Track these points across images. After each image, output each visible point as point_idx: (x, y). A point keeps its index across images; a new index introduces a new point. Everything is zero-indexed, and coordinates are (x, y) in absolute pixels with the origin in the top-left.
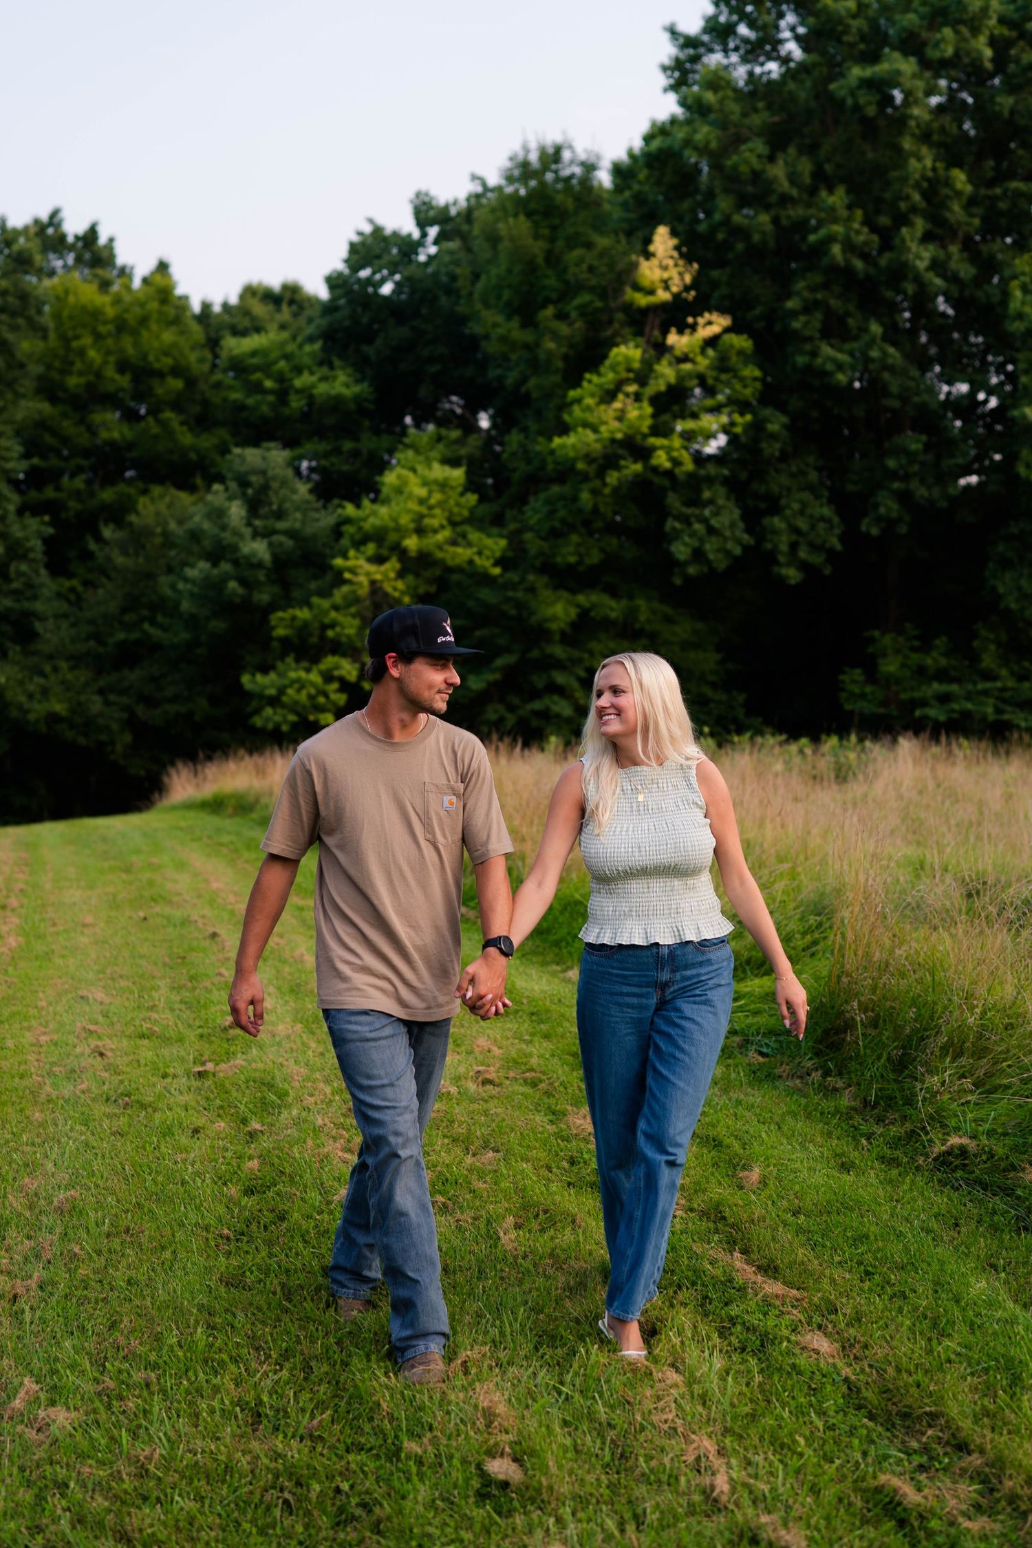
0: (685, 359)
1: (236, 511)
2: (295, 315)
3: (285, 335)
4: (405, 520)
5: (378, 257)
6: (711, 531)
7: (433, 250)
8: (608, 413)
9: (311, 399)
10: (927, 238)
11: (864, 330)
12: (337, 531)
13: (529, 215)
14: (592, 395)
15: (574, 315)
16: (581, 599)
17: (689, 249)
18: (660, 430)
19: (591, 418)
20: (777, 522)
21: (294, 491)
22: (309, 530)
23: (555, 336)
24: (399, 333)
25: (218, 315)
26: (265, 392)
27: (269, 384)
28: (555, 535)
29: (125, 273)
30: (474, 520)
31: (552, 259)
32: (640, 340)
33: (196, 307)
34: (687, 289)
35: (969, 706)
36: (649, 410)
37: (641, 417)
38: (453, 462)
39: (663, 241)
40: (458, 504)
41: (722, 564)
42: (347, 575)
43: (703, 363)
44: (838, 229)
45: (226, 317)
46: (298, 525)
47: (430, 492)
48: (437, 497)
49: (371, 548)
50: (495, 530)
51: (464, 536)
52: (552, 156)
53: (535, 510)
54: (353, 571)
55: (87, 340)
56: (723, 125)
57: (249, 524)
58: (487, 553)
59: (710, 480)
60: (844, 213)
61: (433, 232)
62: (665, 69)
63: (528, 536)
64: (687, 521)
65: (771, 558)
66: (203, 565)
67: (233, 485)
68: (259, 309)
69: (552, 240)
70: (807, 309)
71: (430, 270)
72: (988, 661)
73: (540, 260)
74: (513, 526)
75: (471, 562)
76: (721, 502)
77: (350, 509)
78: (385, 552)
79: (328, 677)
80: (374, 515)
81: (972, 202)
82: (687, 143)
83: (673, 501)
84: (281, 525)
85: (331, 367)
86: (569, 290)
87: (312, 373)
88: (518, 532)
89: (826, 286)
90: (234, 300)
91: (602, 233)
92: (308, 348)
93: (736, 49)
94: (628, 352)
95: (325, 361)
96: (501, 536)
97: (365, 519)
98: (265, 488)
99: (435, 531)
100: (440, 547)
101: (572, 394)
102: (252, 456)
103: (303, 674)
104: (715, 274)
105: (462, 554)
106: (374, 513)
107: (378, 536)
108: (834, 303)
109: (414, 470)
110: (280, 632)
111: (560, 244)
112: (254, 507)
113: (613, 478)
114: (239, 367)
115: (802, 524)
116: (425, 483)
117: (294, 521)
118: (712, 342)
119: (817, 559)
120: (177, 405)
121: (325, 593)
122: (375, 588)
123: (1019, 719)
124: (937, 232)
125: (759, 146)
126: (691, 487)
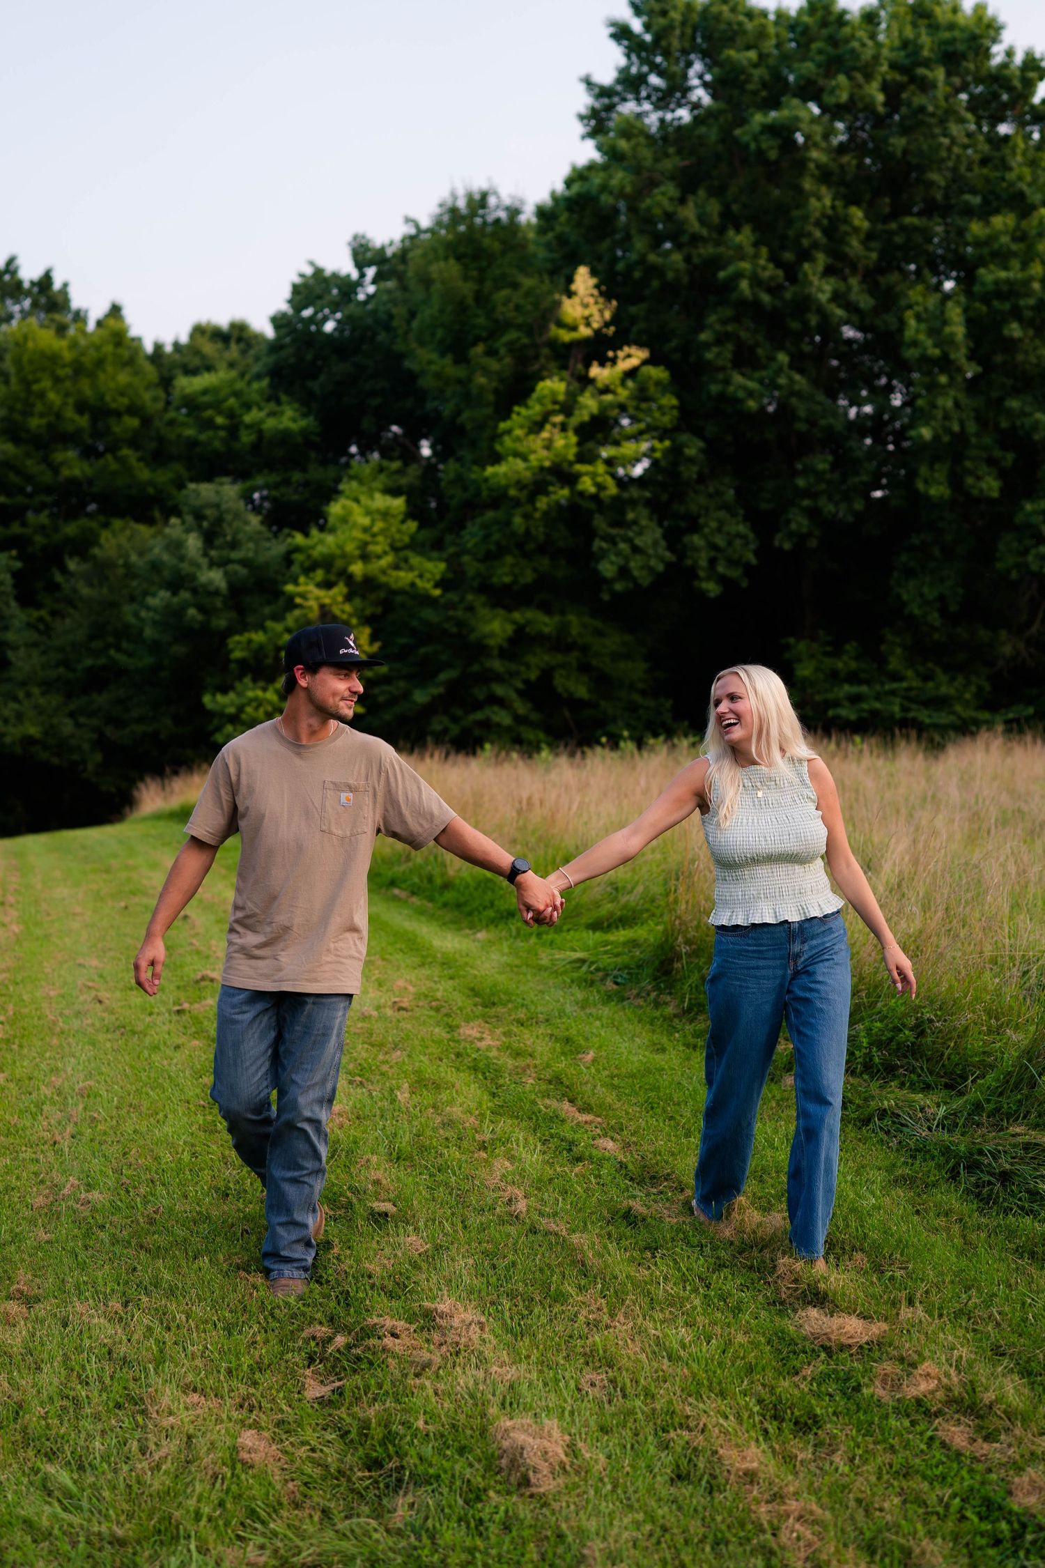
0: (606, 390)
1: (193, 543)
2: (244, 352)
3: (233, 374)
4: (350, 548)
5: (320, 297)
6: (636, 550)
7: (371, 289)
8: (536, 442)
9: (260, 433)
10: (829, 271)
11: (772, 359)
12: (288, 559)
13: (459, 258)
14: (521, 427)
15: (502, 351)
16: (517, 616)
17: (608, 287)
18: (585, 457)
19: (521, 448)
20: (696, 540)
21: (247, 523)
22: (261, 559)
23: (486, 371)
24: (341, 368)
25: (169, 356)
26: (216, 427)
27: (220, 420)
28: (491, 557)
29: (79, 317)
30: (414, 545)
31: (481, 299)
32: (565, 374)
33: (149, 347)
34: (607, 325)
35: (877, 705)
36: (573, 439)
37: (567, 446)
38: (393, 492)
39: (583, 280)
40: (399, 531)
41: (645, 580)
42: (298, 600)
43: (623, 394)
44: (745, 266)
45: (177, 356)
46: (251, 554)
47: (373, 521)
48: (379, 525)
49: (319, 575)
50: (435, 554)
51: (406, 560)
52: (479, 202)
53: (472, 535)
54: (303, 596)
55: (46, 383)
56: (637, 170)
57: (205, 554)
58: (428, 575)
59: (633, 503)
60: (750, 250)
61: (371, 272)
62: (582, 118)
63: (466, 559)
64: (612, 541)
65: (692, 573)
66: (164, 594)
67: (189, 519)
68: (209, 348)
69: (481, 281)
70: (720, 340)
71: (370, 307)
72: (894, 663)
73: (470, 301)
74: (452, 550)
75: (413, 585)
76: (644, 522)
77: (299, 539)
78: (333, 578)
80: (322, 543)
81: (870, 237)
82: (604, 188)
83: (600, 522)
84: (235, 555)
85: (279, 402)
86: (499, 328)
87: (260, 409)
88: (458, 555)
89: (737, 319)
90: (184, 339)
91: (527, 275)
92: (255, 386)
93: (648, 97)
94: (553, 386)
95: (272, 397)
96: (440, 560)
97: (313, 548)
98: (219, 520)
99: (379, 557)
100: (384, 572)
101: (503, 426)
102: (205, 491)
103: (259, 693)
104: (633, 310)
105: (404, 578)
106: (321, 542)
107: (326, 563)
108: (744, 335)
109: (357, 500)
110: (238, 654)
111: (488, 285)
112: (209, 538)
113: (542, 503)
114: (192, 404)
115: (720, 541)
116: (368, 512)
117: (247, 550)
118: (631, 374)
119: (735, 573)
120: (134, 441)
121: (278, 617)
122: (324, 611)
123: (924, 716)
124: (838, 266)
125: (671, 189)
126: (616, 509)
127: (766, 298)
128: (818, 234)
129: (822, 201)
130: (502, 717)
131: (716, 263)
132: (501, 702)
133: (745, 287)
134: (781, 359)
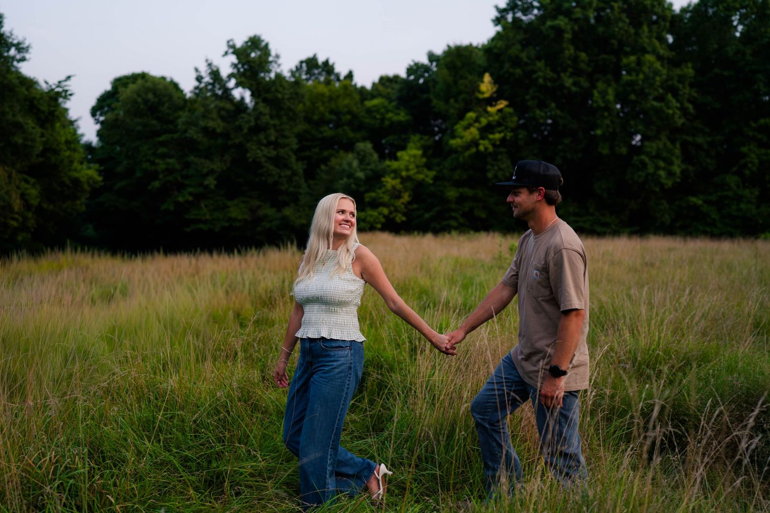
0: (491, 116)
1: (355, 163)
4: (402, 167)
5: (417, 72)
6: (500, 169)
7: (435, 69)
9: (391, 121)
12: (385, 169)
14: (462, 128)
15: (460, 101)
16: (461, 190)
17: (496, 80)
18: (483, 138)
19: (461, 135)
21: (373, 157)
22: (376, 169)
23: (454, 108)
26: (377, 119)
27: (378, 116)
28: (453, 170)
29: (338, 76)
31: (455, 83)
32: (477, 110)
34: (493, 93)
36: (479, 132)
37: (476, 134)
38: (420, 148)
39: (487, 78)
40: (420, 161)
42: (385, 183)
43: (497, 117)
44: (540, 74)
47: (411, 158)
48: (412, 160)
49: (393, 175)
50: (433, 169)
51: (422, 171)
54: (387, 182)
55: (319, 104)
57: (359, 167)
58: (429, 176)
59: (501, 153)
60: (544, 68)
61: (434, 64)
62: (493, 20)
63: (444, 170)
64: (493, 165)
66: (345, 180)
67: (355, 154)
68: (381, 88)
69: (455, 77)
70: (533, 99)
71: (435, 75)
73: (451, 83)
74: (440, 167)
75: (423, 180)
76: (504, 159)
77: (389, 163)
78: (396, 176)
79: (380, 214)
80: (395, 165)
81: (589, 62)
83: (489, 160)
84: (369, 167)
85: (399, 110)
86: (459, 93)
87: (392, 113)
88: (442, 169)
89: (538, 91)
91: (471, 75)
92: (392, 104)
94: (471, 115)
95: (397, 108)
96: (435, 171)
97: (392, 166)
98: (365, 156)
99: (412, 169)
100: (413, 175)
101: (456, 127)
102: (362, 145)
104: (503, 88)
105: (421, 177)
107: (395, 171)
108: (541, 96)
111: (457, 78)
112: (361, 162)
113: (467, 154)
114: (369, 111)
117: (372, 166)
118: (500, 111)
120: (349, 124)
121: (380, 188)
122: (394, 187)
124: (577, 73)
125: (518, 47)
126: (494, 156)
127: (549, 84)
128: (569, 62)
129: (570, 51)
130: (454, 223)
131: (534, 72)
132: (454, 218)
133: (541, 81)
134: (553, 105)
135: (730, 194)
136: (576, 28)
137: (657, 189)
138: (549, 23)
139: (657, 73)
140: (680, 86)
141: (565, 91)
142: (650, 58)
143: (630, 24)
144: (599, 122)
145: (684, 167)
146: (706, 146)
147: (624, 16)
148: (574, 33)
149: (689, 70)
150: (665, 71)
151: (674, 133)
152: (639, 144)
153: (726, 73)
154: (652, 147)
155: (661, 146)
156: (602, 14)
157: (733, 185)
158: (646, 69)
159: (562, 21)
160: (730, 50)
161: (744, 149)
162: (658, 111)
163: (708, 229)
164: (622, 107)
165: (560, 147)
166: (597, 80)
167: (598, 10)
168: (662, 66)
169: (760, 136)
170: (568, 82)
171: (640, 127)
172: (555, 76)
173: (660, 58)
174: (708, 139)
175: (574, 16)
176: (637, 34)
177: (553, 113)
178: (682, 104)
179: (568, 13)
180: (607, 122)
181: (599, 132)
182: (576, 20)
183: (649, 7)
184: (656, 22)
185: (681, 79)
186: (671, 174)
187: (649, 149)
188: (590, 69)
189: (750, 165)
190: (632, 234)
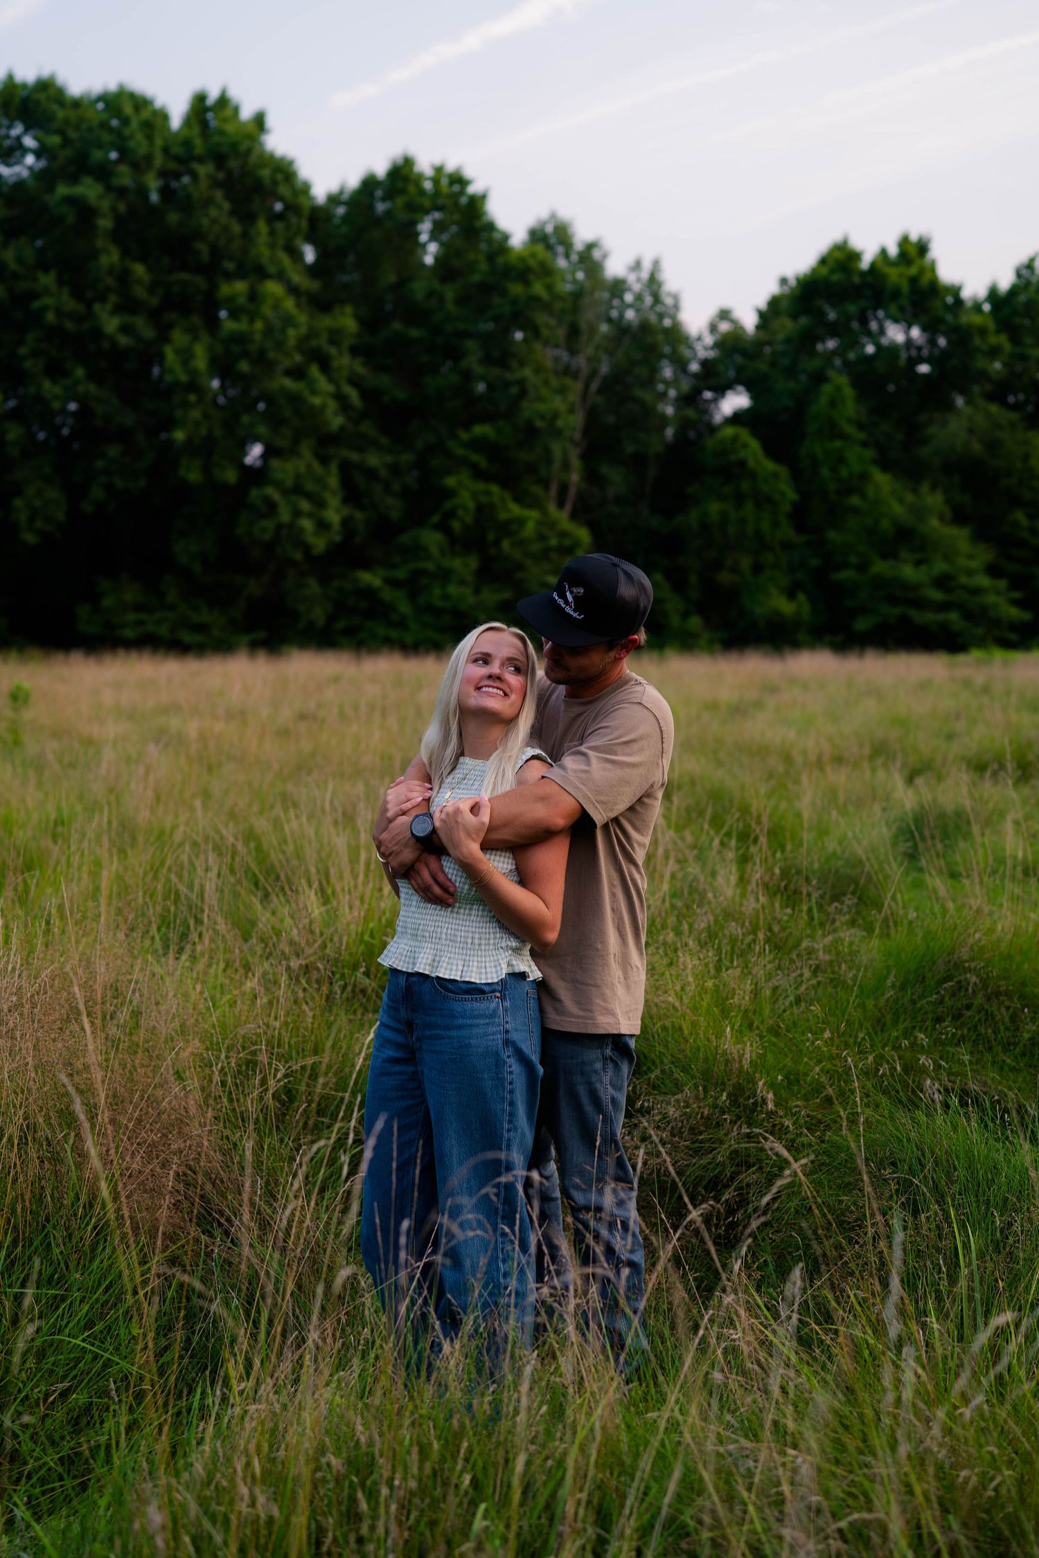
11: (73, 371)
20: (19, 502)
44: (49, 301)
60: (54, 289)
65: (15, 527)
70: (34, 355)
81: (151, 285)
89: (46, 339)
108: (53, 351)
115: (37, 504)
119: (49, 528)
123: (187, 637)
124: (128, 306)
127: (69, 325)
128: (110, 281)
129: (111, 257)
131: (34, 296)
133: (50, 317)
134: (80, 372)
135: (430, 566)
136: (122, 208)
137: (298, 556)
138: (62, 190)
139: (288, 321)
140: (333, 351)
141: (106, 345)
142: (273, 288)
143: (233, 213)
144: (178, 413)
145: (346, 511)
146: (383, 473)
147: (219, 195)
148: (118, 219)
149: (347, 321)
150: (303, 318)
151: (326, 442)
152: (258, 463)
153: (414, 333)
154: (284, 470)
155: (302, 469)
156: (174, 184)
157: (434, 550)
158: (267, 310)
159: (89, 190)
160: (419, 289)
161: (451, 481)
162: (295, 400)
163: (394, 634)
164: (223, 387)
165: (100, 464)
166: (171, 326)
167: (163, 174)
168: (298, 306)
169: (475, 458)
170: (111, 324)
171: (262, 429)
172: (81, 308)
173: (294, 290)
174: (389, 459)
175: (116, 182)
176: (245, 235)
177: (81, 389)
178: (338, 386)
179: (103, 173)
180: (195, 414)
181: (179, 435)
182: (121, 192)
183: (267, 181)
184: (280, 217)
185: (335, 336)
186: (322, 526)
187: (278, 475)
188: (155, 301)
189: (460, 512)
190: (255, 646)
